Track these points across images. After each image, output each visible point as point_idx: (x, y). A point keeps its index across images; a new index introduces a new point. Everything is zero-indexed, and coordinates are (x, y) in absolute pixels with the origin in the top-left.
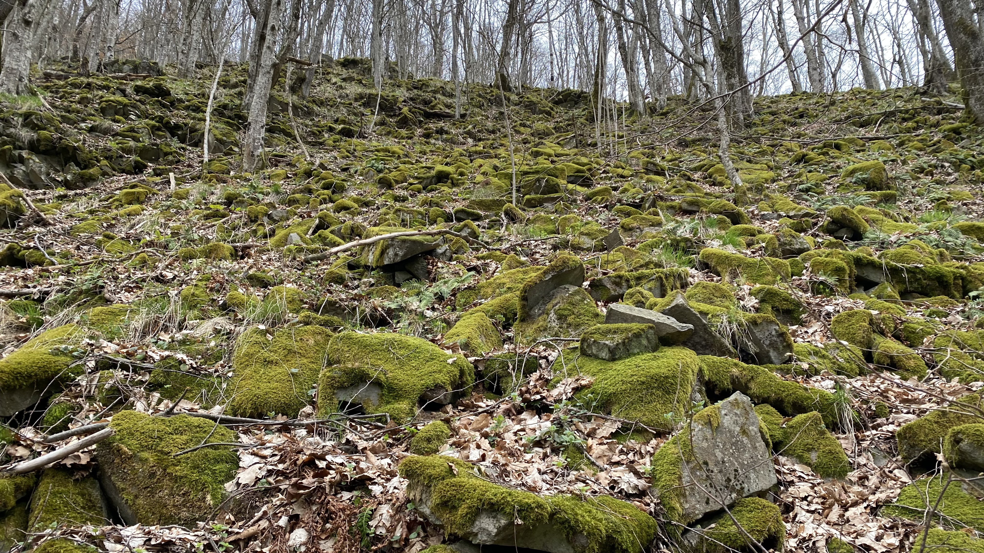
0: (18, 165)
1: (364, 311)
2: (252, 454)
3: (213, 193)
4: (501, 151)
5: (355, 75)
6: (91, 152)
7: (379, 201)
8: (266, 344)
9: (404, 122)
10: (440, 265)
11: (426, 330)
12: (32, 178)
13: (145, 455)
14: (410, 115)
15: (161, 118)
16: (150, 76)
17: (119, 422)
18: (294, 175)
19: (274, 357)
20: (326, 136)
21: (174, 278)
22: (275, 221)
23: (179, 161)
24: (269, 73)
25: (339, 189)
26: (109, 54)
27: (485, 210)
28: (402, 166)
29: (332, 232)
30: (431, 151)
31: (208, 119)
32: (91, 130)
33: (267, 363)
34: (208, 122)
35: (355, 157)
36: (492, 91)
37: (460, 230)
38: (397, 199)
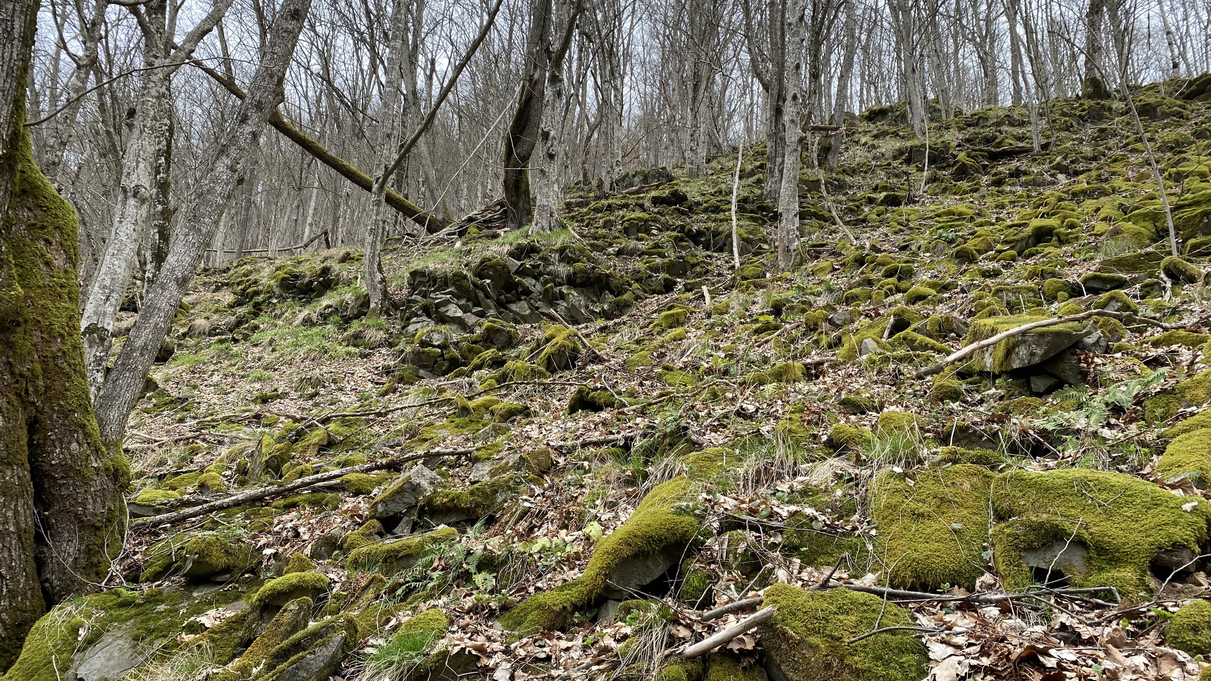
0: (560, 302)
1: (1010, 437)
2: (942, 642)
3: (754, 303)
4: (1118, 182)
5: (886, 128)
6: (622, 277)
7: (963, 281)
8: (908, 492)
9: (962, 172)
10: (1097, 360)
11: (1114, 458)
12: (573, 313)
13: (814, 640)
14: (969, 162)
15: (683, 227)
16: (662, 184)
17: (775, 598)
18: (841, 265)
19: (924, 508)
20: (866, 209)
21: (757, 411)
22: (838, 327)
23: (707, 272)
24: (796, 150)
25: (906, 274)
26: (617, 170)
27: (1128, 272)
28: (980, 230)
29: (914, 330)
30: (1011, 202)
31: (734, 218)
32: (619, 253)
33: (918, 516)
34: (734, 223)
35: (911, 229)
36: (1081, 105)
37: (1104, 306)
38: (986, 274)
